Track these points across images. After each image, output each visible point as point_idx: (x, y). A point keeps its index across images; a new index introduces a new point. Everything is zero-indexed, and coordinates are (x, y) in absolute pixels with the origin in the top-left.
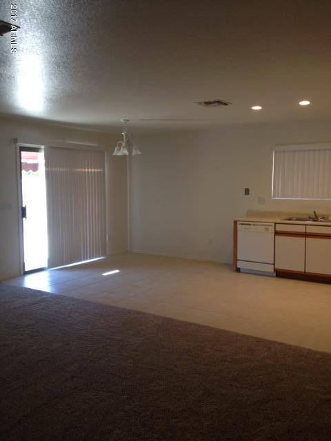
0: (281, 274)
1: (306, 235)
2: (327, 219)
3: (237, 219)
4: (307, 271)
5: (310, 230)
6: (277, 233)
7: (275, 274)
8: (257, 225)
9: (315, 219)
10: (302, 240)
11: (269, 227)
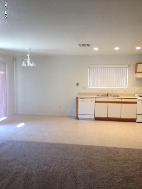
0: (97, 119)
1: (108, 102)
2: (112, 95)
3: (78, 96)
4: (108, 117)
5: (110, 100)
6: (96, 102)
7: (94, 119)
8: (87, 99)
9: (107, 96)
10: (106, 104)
11: (92, 99)
